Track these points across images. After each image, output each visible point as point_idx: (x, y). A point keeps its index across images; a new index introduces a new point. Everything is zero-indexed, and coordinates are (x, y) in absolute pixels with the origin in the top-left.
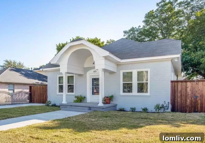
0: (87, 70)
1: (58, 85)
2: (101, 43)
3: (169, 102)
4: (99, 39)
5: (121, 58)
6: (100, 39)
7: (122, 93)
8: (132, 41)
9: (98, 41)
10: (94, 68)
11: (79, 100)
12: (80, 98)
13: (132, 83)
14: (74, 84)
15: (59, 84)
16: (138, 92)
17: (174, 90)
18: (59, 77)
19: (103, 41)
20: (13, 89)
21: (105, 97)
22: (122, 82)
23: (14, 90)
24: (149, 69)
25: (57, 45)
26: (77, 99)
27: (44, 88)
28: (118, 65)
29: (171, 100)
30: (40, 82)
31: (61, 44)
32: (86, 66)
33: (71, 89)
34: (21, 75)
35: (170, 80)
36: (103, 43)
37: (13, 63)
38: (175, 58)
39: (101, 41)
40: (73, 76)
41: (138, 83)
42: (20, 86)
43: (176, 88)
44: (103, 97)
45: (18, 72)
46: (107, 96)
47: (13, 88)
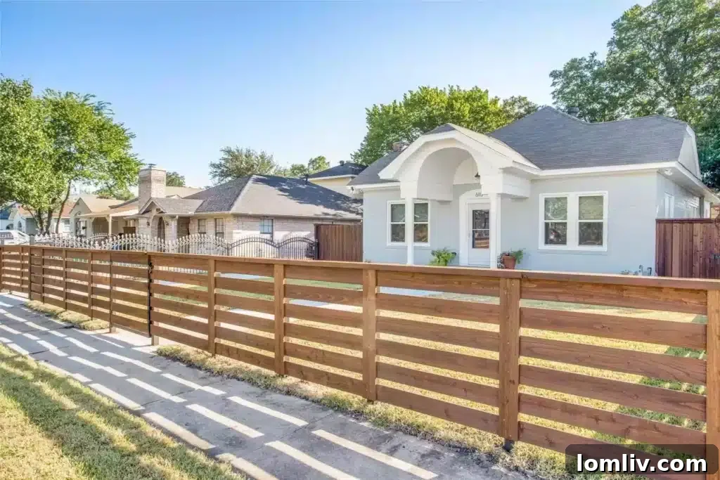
0: (459, 190)
1: (389, 223)
2: (489, 101)
3: (651, 268)
4: (483, 90)
5: (542, 167)
6: (487, 91)
7: (542, 246)
8: (569, 118)
9: (481, 97)
10: (478, 186)
11: (442, 260)
12: (443, 255)
13: (566, 223)
14: (429, 223)
15: (392, 221)
16: (580, 243)
17: (665, 240)
18: (392, 205)
19: (496, 97)
20: (270, 231)
21: (503, 254)
22: (542, 221)
23: (272, 234)
24: (607, 192)
25: (369, 111)
26: (436, 257)
27: (354, 231)
28: (534, 180)
29: (657, 263)
30: (331, 212)
31: (380, 107)
32: (458, 180)
33: (421, 233)
34: (281, 193)
35: (656, 217)
36: (495, 102)
37: (246, 156)
38: (666, 169)
39: (491, 96)
40: (427, 204)
41: (580, 223)
42: (286, 223)
43: (668, 237)
44: (499, 253)
45: (274, 186)
46: (507, 250)
47: (270, 228)
